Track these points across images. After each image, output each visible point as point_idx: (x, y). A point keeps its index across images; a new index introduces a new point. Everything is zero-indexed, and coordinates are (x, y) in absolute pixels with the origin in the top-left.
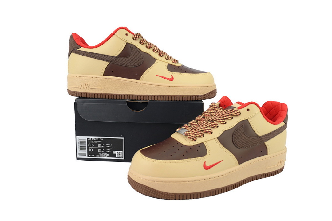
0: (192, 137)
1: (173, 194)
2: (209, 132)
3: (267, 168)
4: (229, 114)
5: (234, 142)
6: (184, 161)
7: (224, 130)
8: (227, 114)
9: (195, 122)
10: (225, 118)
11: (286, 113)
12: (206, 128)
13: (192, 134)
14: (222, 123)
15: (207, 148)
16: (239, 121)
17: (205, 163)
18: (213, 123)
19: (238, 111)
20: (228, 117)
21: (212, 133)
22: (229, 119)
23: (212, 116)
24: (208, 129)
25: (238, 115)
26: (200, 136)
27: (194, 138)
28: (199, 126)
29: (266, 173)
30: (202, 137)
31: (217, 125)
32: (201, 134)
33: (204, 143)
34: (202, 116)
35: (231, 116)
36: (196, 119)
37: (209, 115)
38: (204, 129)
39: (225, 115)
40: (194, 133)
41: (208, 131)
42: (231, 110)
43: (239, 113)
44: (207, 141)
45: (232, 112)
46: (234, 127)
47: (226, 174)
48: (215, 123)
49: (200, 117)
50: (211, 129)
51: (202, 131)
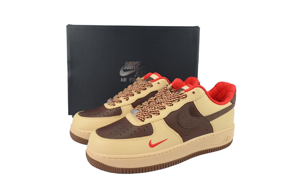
0: (141, 118)
1: (121, 169)
2: (157, 113)
3: (213, 144)
4: (176, 97)
5: (179, 122)
6: (131, 140)
7: (171, 112)
8: (174, 97)
9: (147, 103)
10: (172, 100)
11: (234, 93)
12: (154, 110)
13: (141, 115)
14: (169, 105)
15: (153, 128)
16: (185, 103)
17: (150, 141)
18: (161, 105)
19: (184, 94)
20: (175, 99)
21: (159, 114)
22: (176, 101)
23: (163, 98)
24: (156, 111)
25: (184, 98)
26: (148, 117)
27: (143, 119)
28: (150, 107)
29: (213, 148)
30: (150, 118)
31: (165, 107)
32: (149, 115)
33: (152, 123)
34: (154, 98)
35: (177, 99)
36: (149, 101)
37: (160, 97)
38: (152, 111)
39: (172, 98)
40: (143, 114)
41: (155, 112)
42: (178, 93)
43: (185, 96)
44: (154, 121)
45: (178, 95)
46: (180, 108)
47: (170, 151)
48: (162, 105)
49: (152, 99)
50: (159, 110)
51: (151, 112)
